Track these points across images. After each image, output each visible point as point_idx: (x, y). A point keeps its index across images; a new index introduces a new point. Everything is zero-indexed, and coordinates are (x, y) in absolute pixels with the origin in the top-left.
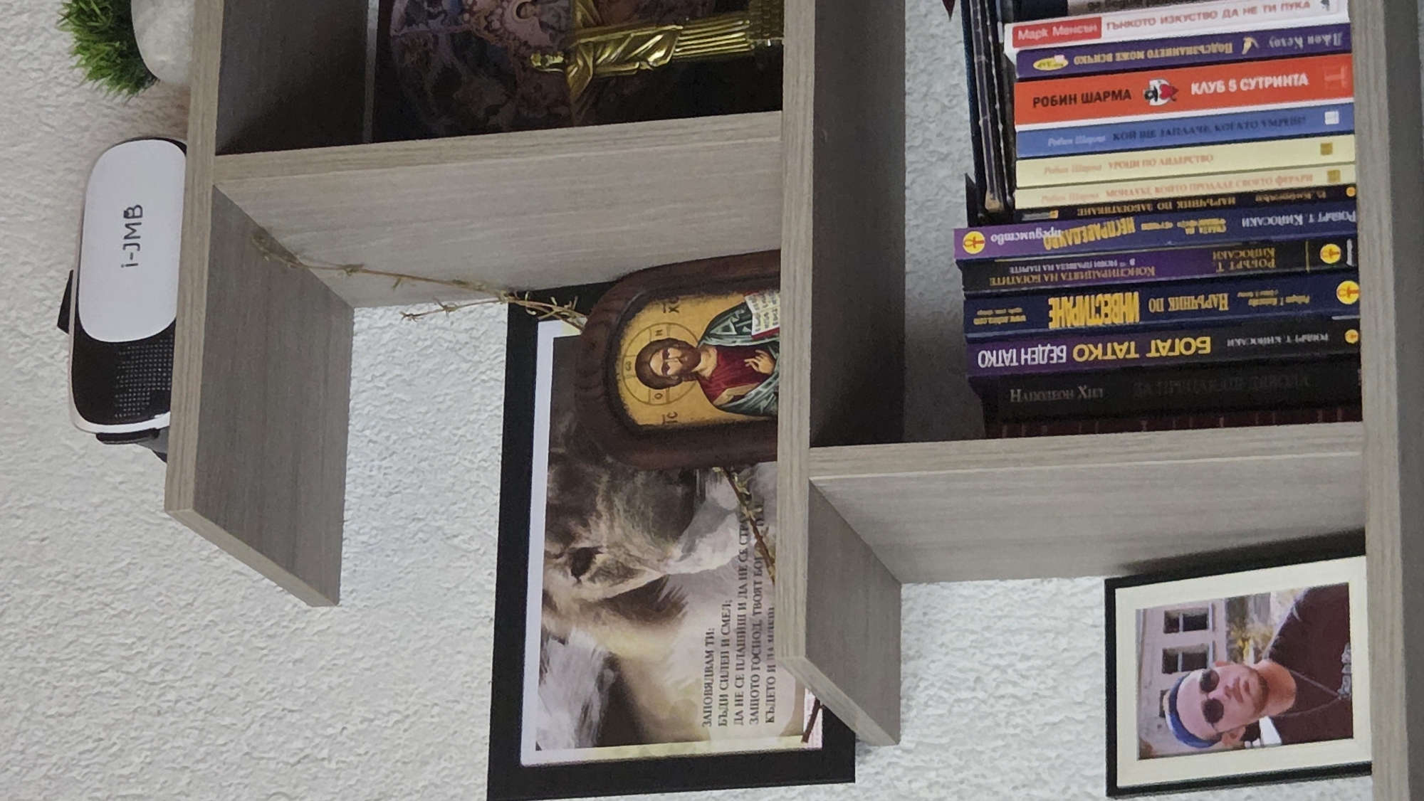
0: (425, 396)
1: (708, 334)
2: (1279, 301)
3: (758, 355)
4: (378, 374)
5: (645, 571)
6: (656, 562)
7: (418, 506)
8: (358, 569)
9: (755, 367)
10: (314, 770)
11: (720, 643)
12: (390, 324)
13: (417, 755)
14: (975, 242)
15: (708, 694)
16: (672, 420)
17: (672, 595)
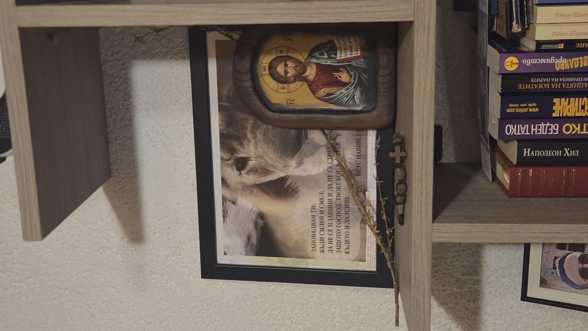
1: (310, 56)
3: (341, 71)
5: (276, 172)
9: (339, 78)
11: (319, 212)
14: (512, 64)
15: (314, 236)
16: (292, 102)
17: (292, 185)
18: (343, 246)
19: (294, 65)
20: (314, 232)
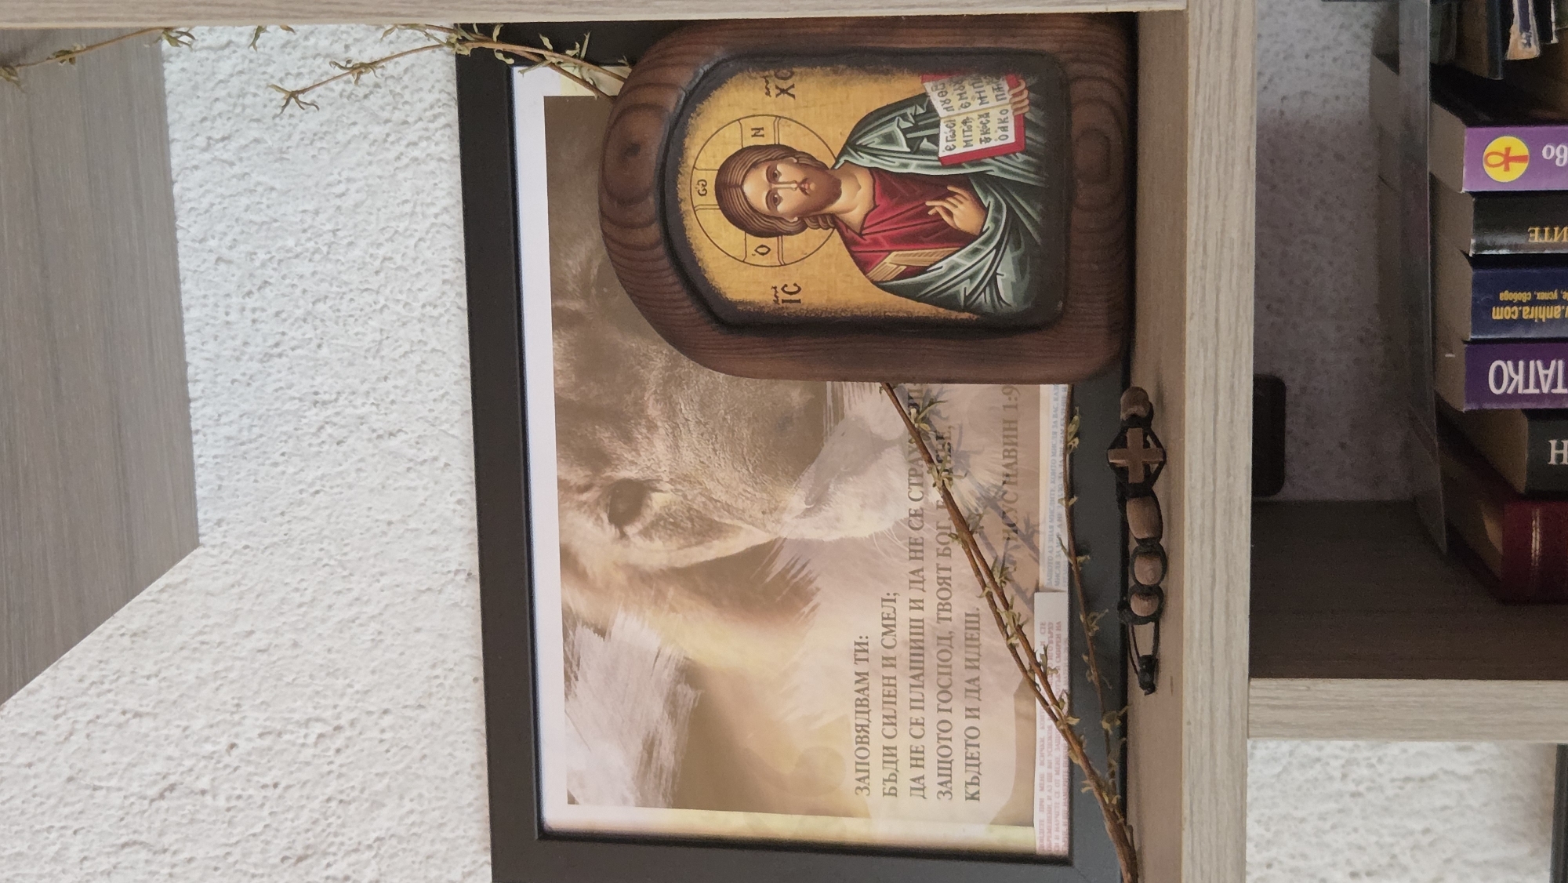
0: (310, 183)
1: (852, 144)
3: (952, 194)
4: (218, 136)
5: (740, 528)
6: (760, 515)
7: (319, 379)
8: (225, 483)
9: (946, 218)
10: (189, 807)
11: (880, 662)
12: (229, 43)
13: (362, 791)
14: (1508, 159)
15: (863, 741)
16: (793, 297)
17: (793, 572)
18: (960, 774)
19: (799, 176)
20: (863, 728)
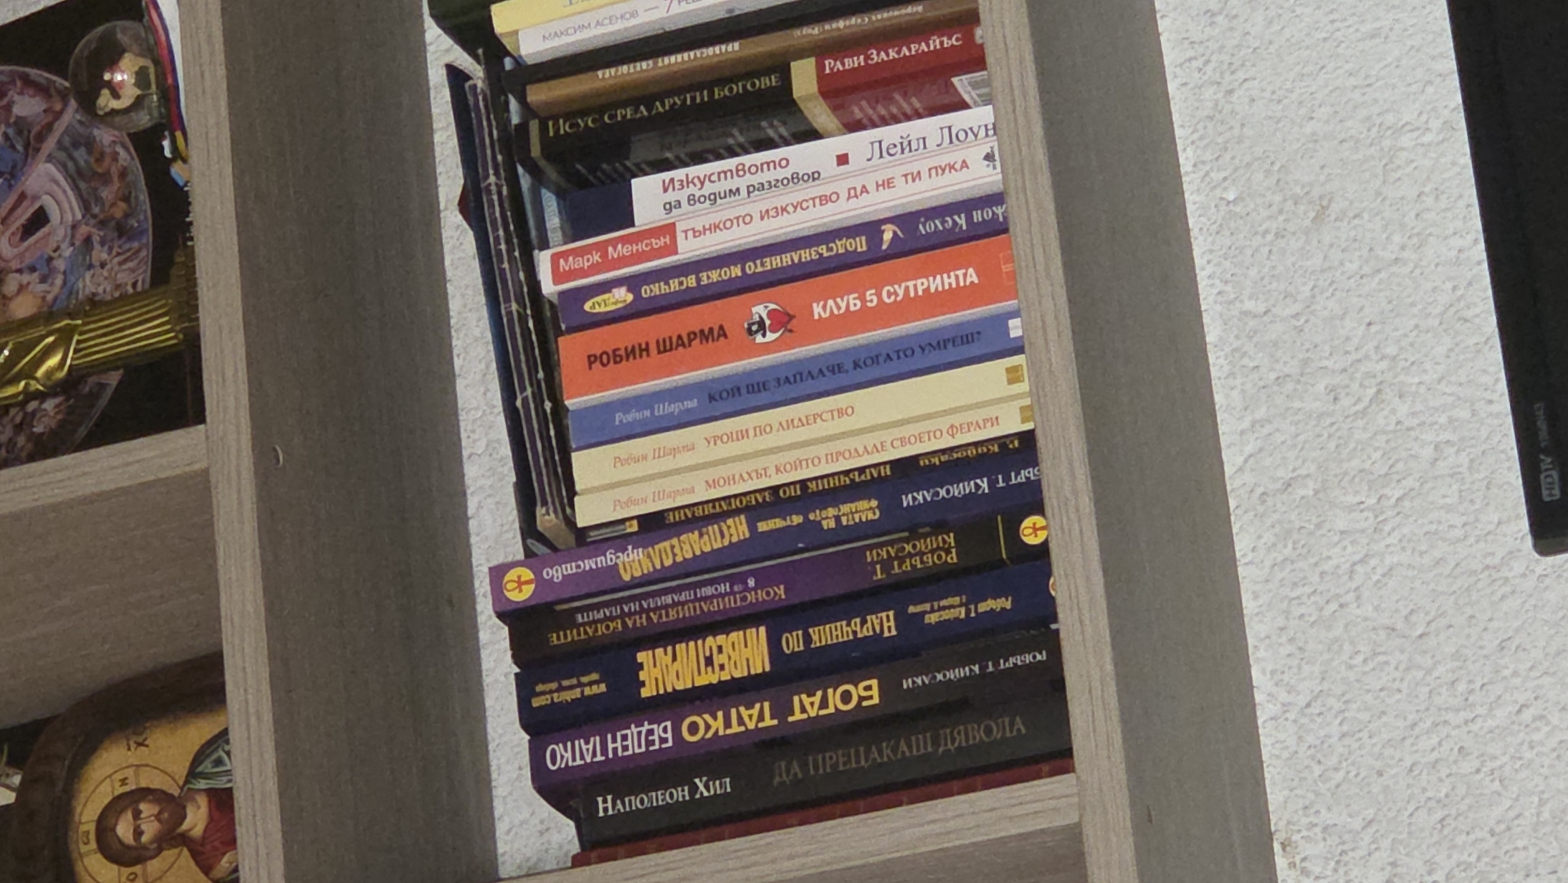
2: (968, 612)
